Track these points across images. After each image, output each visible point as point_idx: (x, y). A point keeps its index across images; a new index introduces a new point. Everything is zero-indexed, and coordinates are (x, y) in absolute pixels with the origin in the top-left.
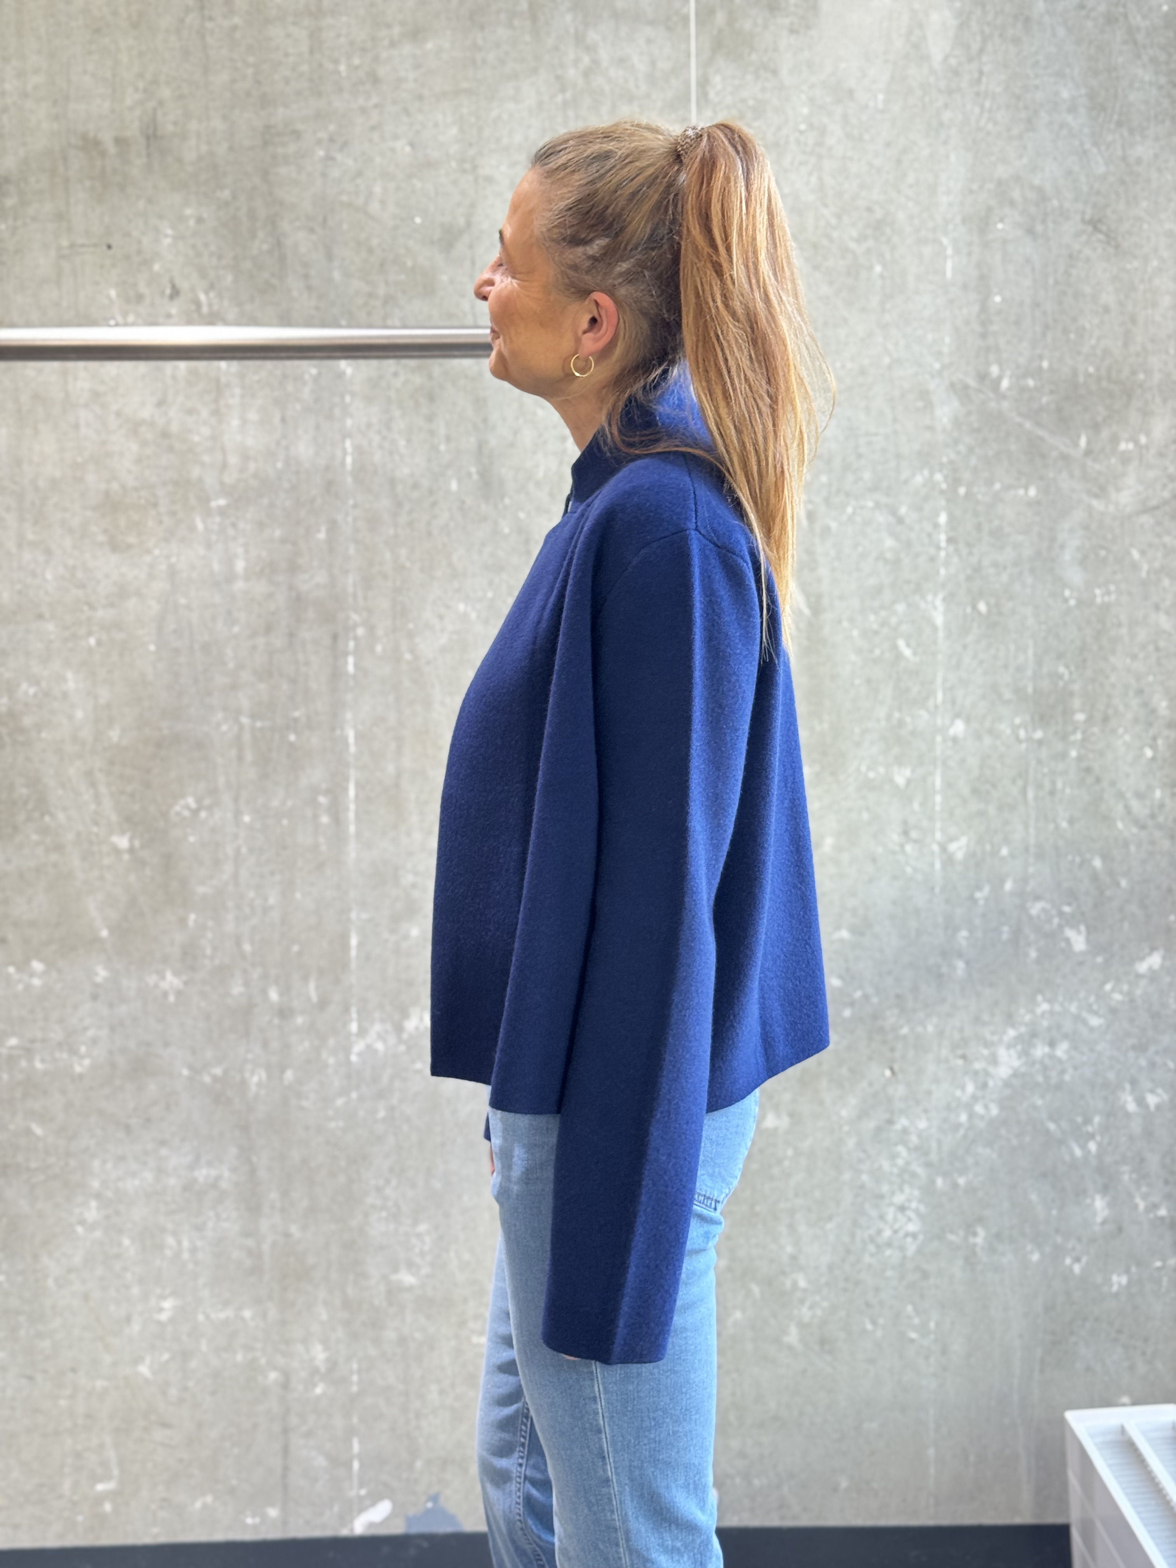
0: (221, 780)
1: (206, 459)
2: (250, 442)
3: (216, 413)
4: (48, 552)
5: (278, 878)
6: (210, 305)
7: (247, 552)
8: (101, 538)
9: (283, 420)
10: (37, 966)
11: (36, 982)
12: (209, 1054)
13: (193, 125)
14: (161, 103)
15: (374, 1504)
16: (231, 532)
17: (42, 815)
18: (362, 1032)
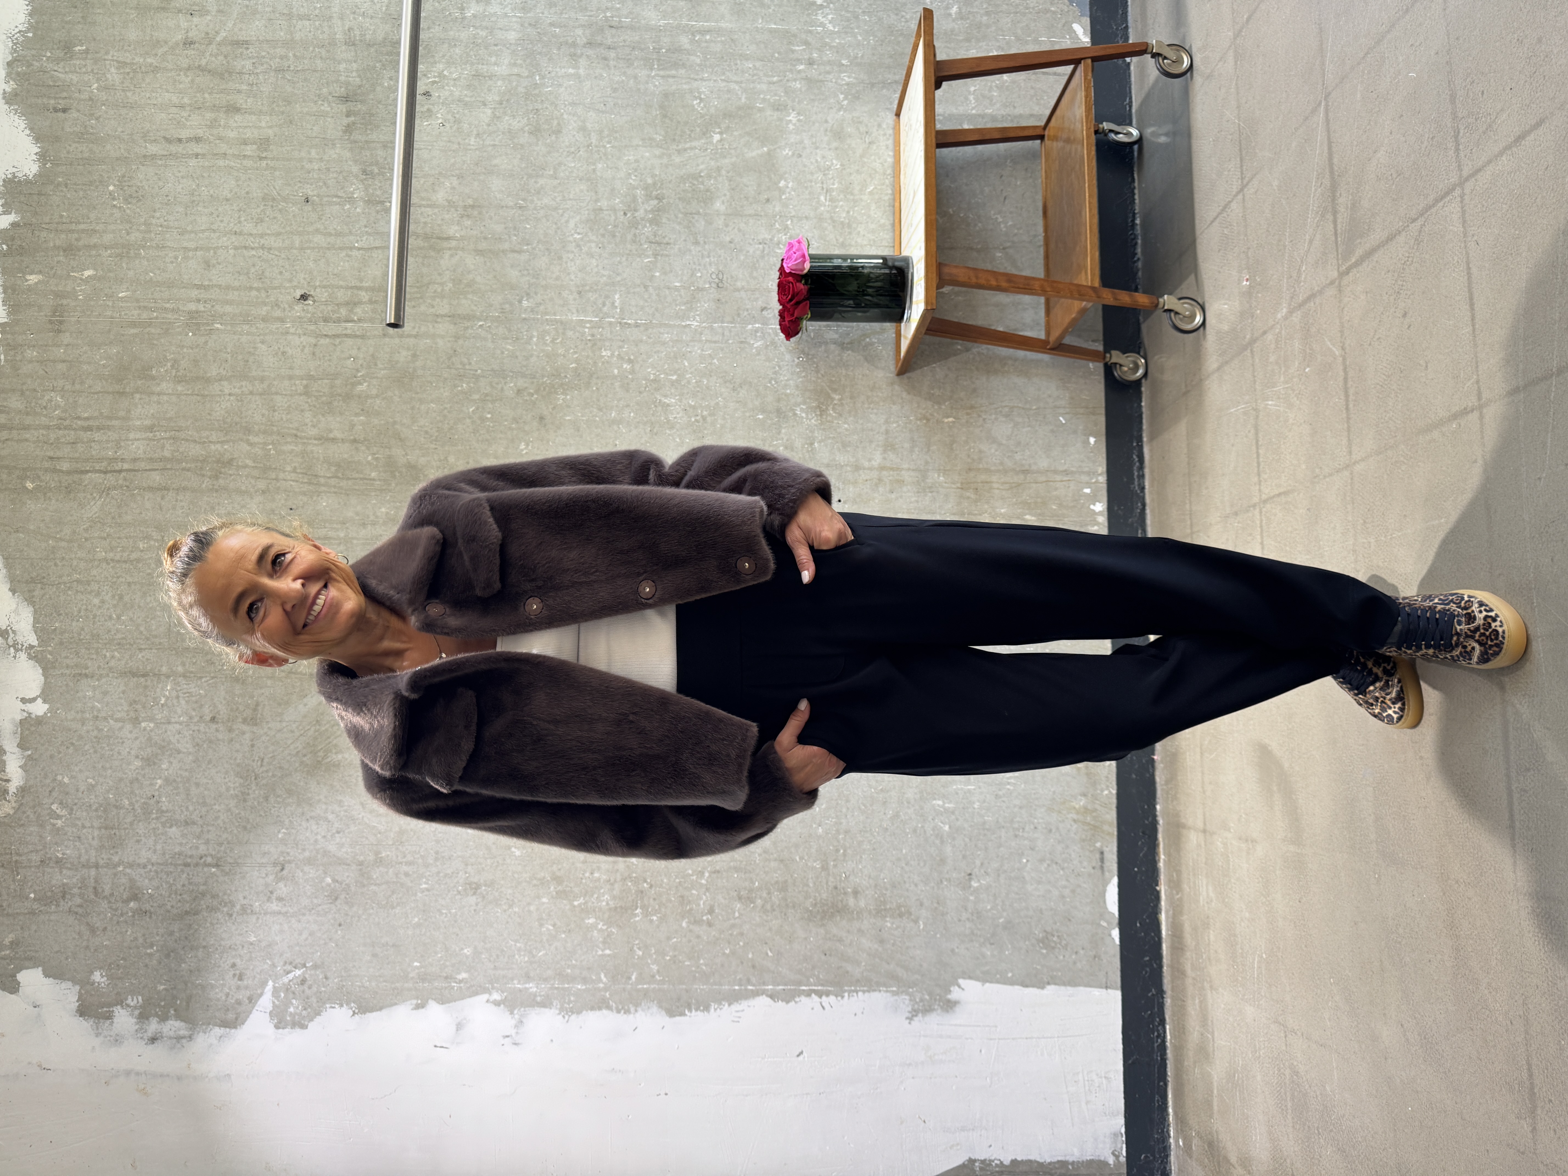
0: (685, 87)
1: (514, 84)
2: (506, 61)
3: (490, 77)
4: (560, 164)
5: (739, 62)
6: (435, 77)
7: (564, 67)
8: (553, 137)
9: (496, 45)
10: (782, 184)
11: (790, 185)
12: (832, 101)
13: (342, 78)
14: (330, 93)
15: (1075, 32)
16: (553, 74)
17: (701, 176)
18: (822, 25)
